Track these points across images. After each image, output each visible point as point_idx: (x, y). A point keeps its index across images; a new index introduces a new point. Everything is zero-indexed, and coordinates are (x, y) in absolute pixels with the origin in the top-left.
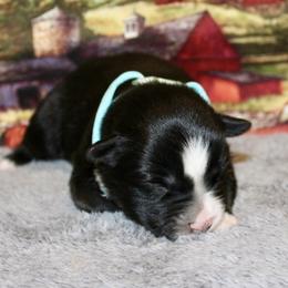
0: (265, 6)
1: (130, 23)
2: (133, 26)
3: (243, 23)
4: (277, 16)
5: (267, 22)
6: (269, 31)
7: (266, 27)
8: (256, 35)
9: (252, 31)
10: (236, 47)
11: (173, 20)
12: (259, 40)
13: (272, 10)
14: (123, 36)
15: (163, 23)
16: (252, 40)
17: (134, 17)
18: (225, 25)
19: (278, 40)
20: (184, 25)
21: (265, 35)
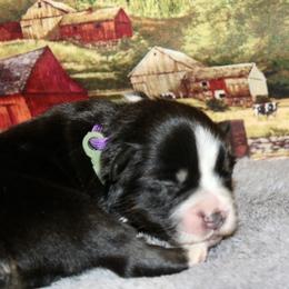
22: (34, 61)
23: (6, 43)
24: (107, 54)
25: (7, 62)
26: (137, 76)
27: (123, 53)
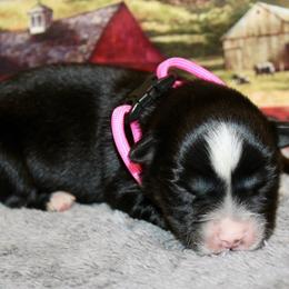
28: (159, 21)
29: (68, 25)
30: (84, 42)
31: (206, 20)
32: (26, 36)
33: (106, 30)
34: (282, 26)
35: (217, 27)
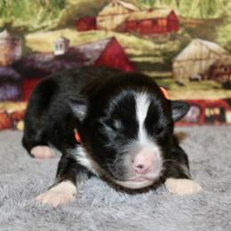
0: (156, 35)
1: (59, 44)
2: (61, 46)
3: (140, 47)
4: (165, 42)
5: (157, 46)
6: (158, 53)
7: (156, 49)
8: (149, 56)
9: (146, 52)
10: (134, 64)
11: (90, 43)
12: (151, 59)
13: (161, 38)
14: (53, 53)
15: (82, 45)
16: (146, 59)
17: (61, 40)
18: (127, 48)
19: (165, 60)
20: (97, 47)
21: (156, 56)
22: (103, 47)
23: (83, 33)
24: (160, 43)
25: (82, 48)
26: (179, 62)
27: (171, 42)
28: (136, 48)
29: (79, 50)
30: (89, 60)
31: (164, 48)
32: (51, 56)
33: (103, 54)
34: (209, 54)
35: (171, 53)
